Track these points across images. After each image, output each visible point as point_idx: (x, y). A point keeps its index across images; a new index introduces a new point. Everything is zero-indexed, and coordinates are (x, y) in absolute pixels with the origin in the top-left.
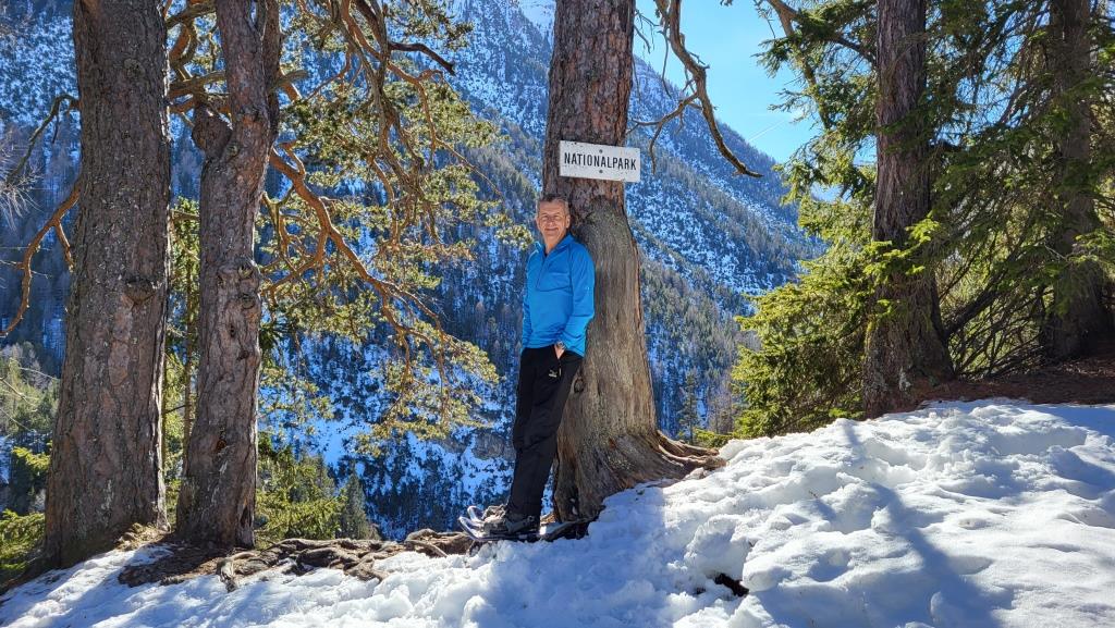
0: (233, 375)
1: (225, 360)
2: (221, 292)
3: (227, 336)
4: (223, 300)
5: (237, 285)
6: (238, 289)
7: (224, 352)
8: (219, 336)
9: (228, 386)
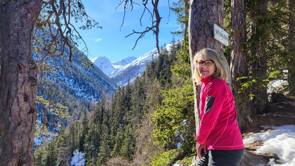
0: (25, 122)
1: (21, 114)
2: (20, 75)
3: (23, 100)
4: (21, 80)
5: (29, 72)
6: (29, 75)
7: (21, 110)
8: (18, 100)
9: (23, 129)
